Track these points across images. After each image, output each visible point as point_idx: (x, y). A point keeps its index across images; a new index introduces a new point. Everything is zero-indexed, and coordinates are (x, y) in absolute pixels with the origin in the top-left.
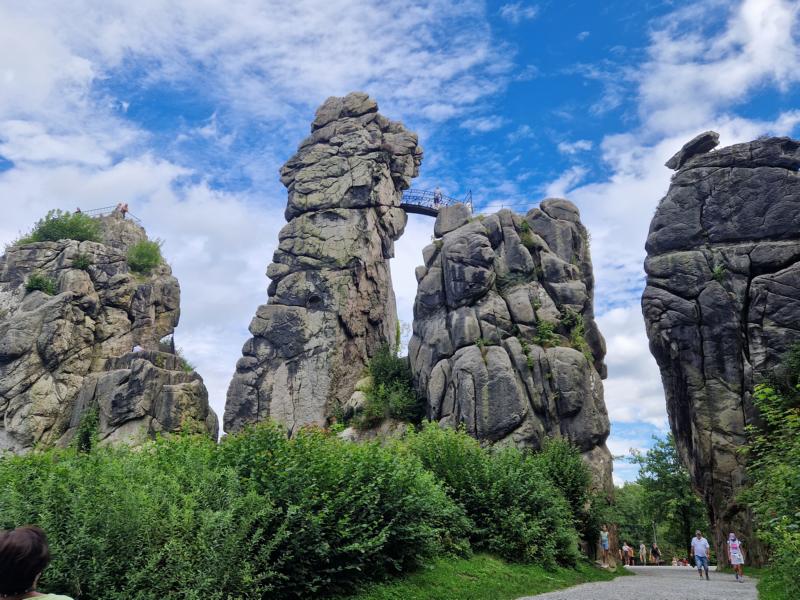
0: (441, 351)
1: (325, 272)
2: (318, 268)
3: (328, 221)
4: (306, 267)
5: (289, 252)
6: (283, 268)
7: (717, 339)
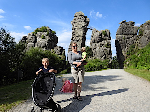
0: (95, 48)
1: (79, 37)
2: (78, 37)
3: (79, 31)
4: (77, 36)
5: (74, 34)
6: (74, 36)
7: (123, 46)
